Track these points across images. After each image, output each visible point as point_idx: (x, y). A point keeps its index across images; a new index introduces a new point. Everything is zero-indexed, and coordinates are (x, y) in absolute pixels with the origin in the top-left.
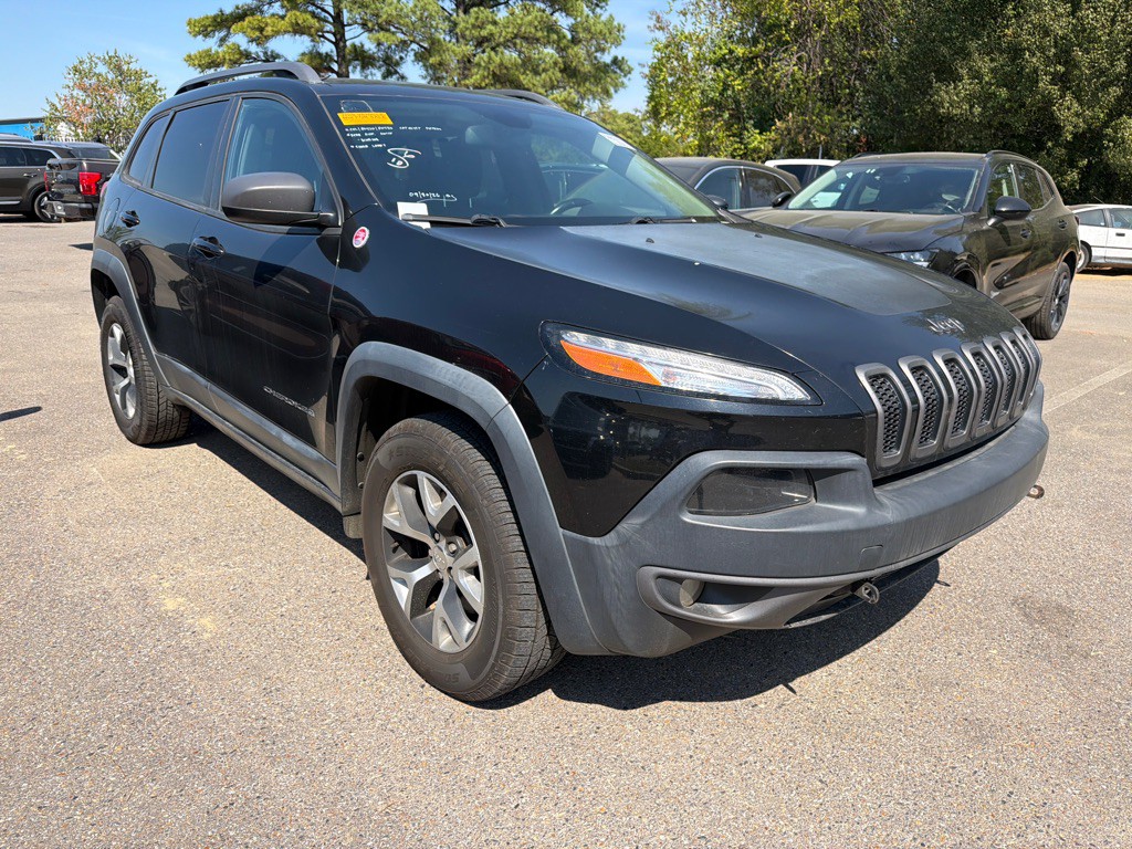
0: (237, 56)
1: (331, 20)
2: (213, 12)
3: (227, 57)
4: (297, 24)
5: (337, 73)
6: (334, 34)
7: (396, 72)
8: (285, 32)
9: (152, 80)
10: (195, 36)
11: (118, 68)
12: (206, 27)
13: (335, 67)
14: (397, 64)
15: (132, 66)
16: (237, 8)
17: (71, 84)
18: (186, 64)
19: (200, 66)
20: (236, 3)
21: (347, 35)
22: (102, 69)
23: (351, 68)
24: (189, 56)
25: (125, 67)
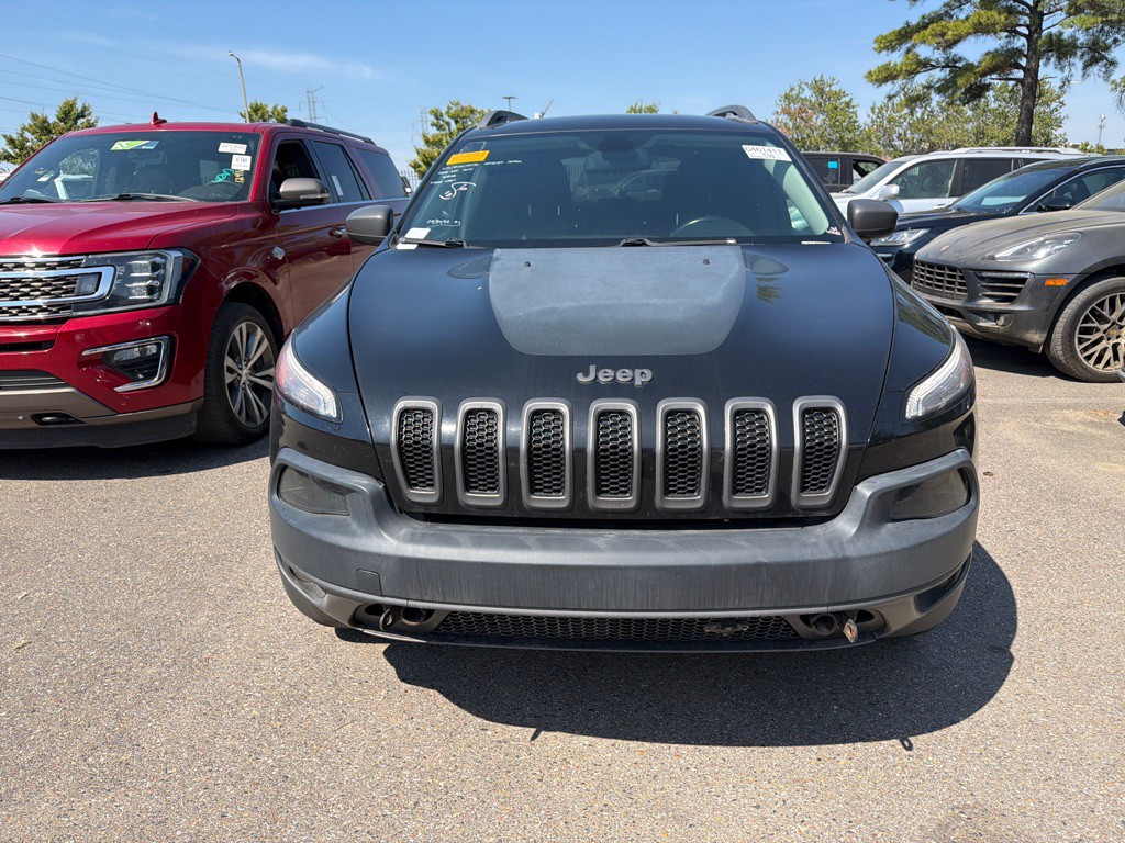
0: (914, 67)
1: (1028, 12)
2: (899, 25)
3: (904, 69)
4: (981, 24)
5: (1024, 69)
6: (1028, 27)
7: (1104, 58)
8: (969, 34)
9: (847, 99)
10: (880, 52)
11: (821, 92)
12: (891, 41)
13: (1023, 62)
14: (1107, 48)
15: (834, 88)
16: (924, 17)
17: (780, 110)
18: (865, 80)
19: (876, 80)
20: (923, 13)
21: (1044, 26)
22: (807, 93)
23: (1041, 63)
24: (870, 73)
25: (827, 90)
